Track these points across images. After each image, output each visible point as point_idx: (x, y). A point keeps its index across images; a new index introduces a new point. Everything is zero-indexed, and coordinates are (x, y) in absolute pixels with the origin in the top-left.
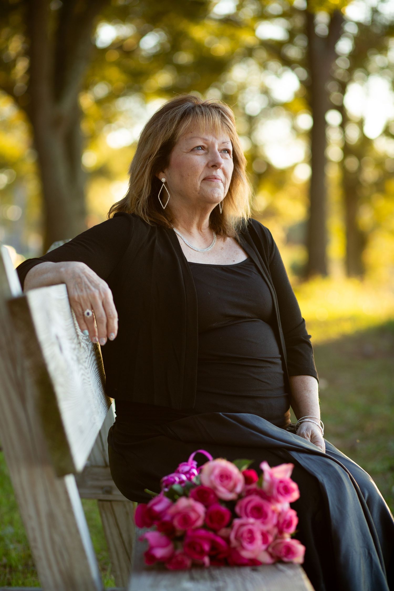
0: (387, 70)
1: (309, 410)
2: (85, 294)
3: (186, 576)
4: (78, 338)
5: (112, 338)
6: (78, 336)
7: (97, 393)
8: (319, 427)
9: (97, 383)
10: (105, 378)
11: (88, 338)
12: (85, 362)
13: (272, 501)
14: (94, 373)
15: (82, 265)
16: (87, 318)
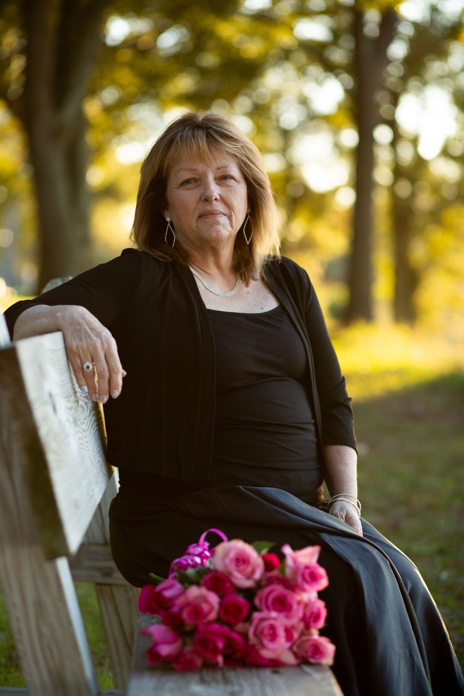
0: (447, 80)
1: (343, 487)
2: (84, 344)
3: (196, 677)
4: (75, 396)
5: (115, 396)
6: (75, 392)
7: (96, 459)
8: (355, 507)
9: (96, 448)
10: (107, 441)
11: (87, 394)
12: (83, 423)
13: (297, 590)
14: (93, 436)
15: (82, 310)
16: (86, 372)
